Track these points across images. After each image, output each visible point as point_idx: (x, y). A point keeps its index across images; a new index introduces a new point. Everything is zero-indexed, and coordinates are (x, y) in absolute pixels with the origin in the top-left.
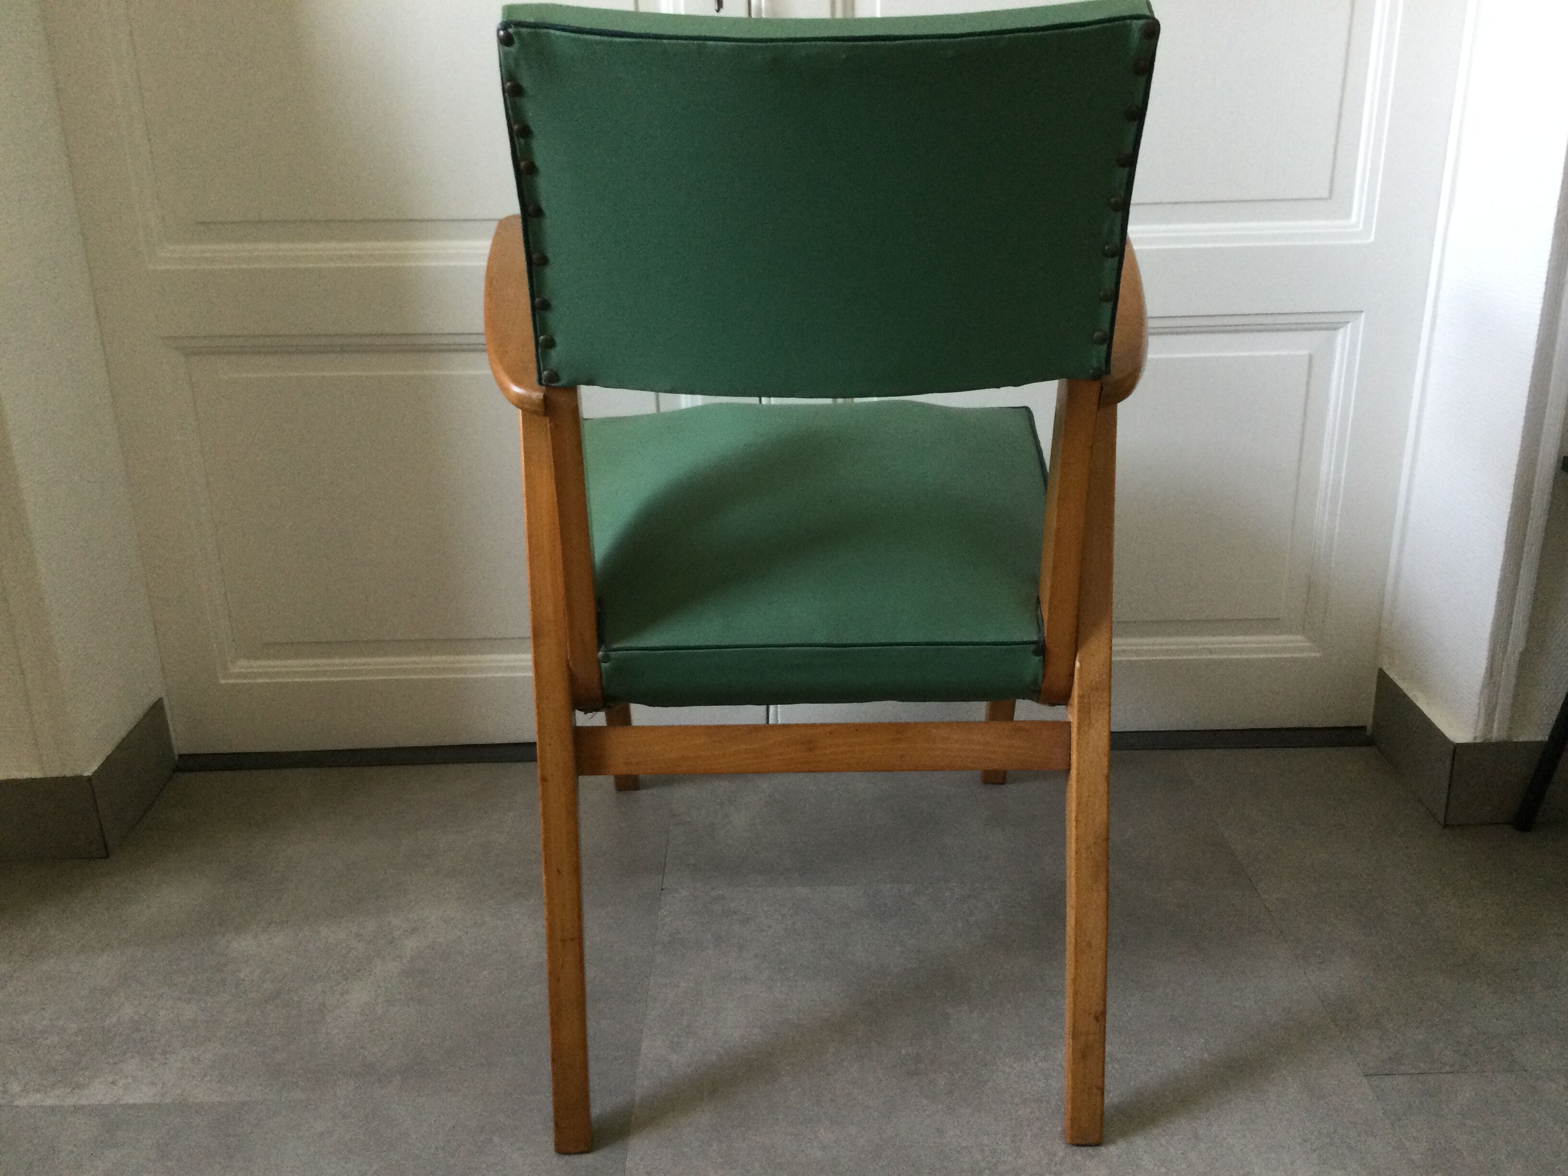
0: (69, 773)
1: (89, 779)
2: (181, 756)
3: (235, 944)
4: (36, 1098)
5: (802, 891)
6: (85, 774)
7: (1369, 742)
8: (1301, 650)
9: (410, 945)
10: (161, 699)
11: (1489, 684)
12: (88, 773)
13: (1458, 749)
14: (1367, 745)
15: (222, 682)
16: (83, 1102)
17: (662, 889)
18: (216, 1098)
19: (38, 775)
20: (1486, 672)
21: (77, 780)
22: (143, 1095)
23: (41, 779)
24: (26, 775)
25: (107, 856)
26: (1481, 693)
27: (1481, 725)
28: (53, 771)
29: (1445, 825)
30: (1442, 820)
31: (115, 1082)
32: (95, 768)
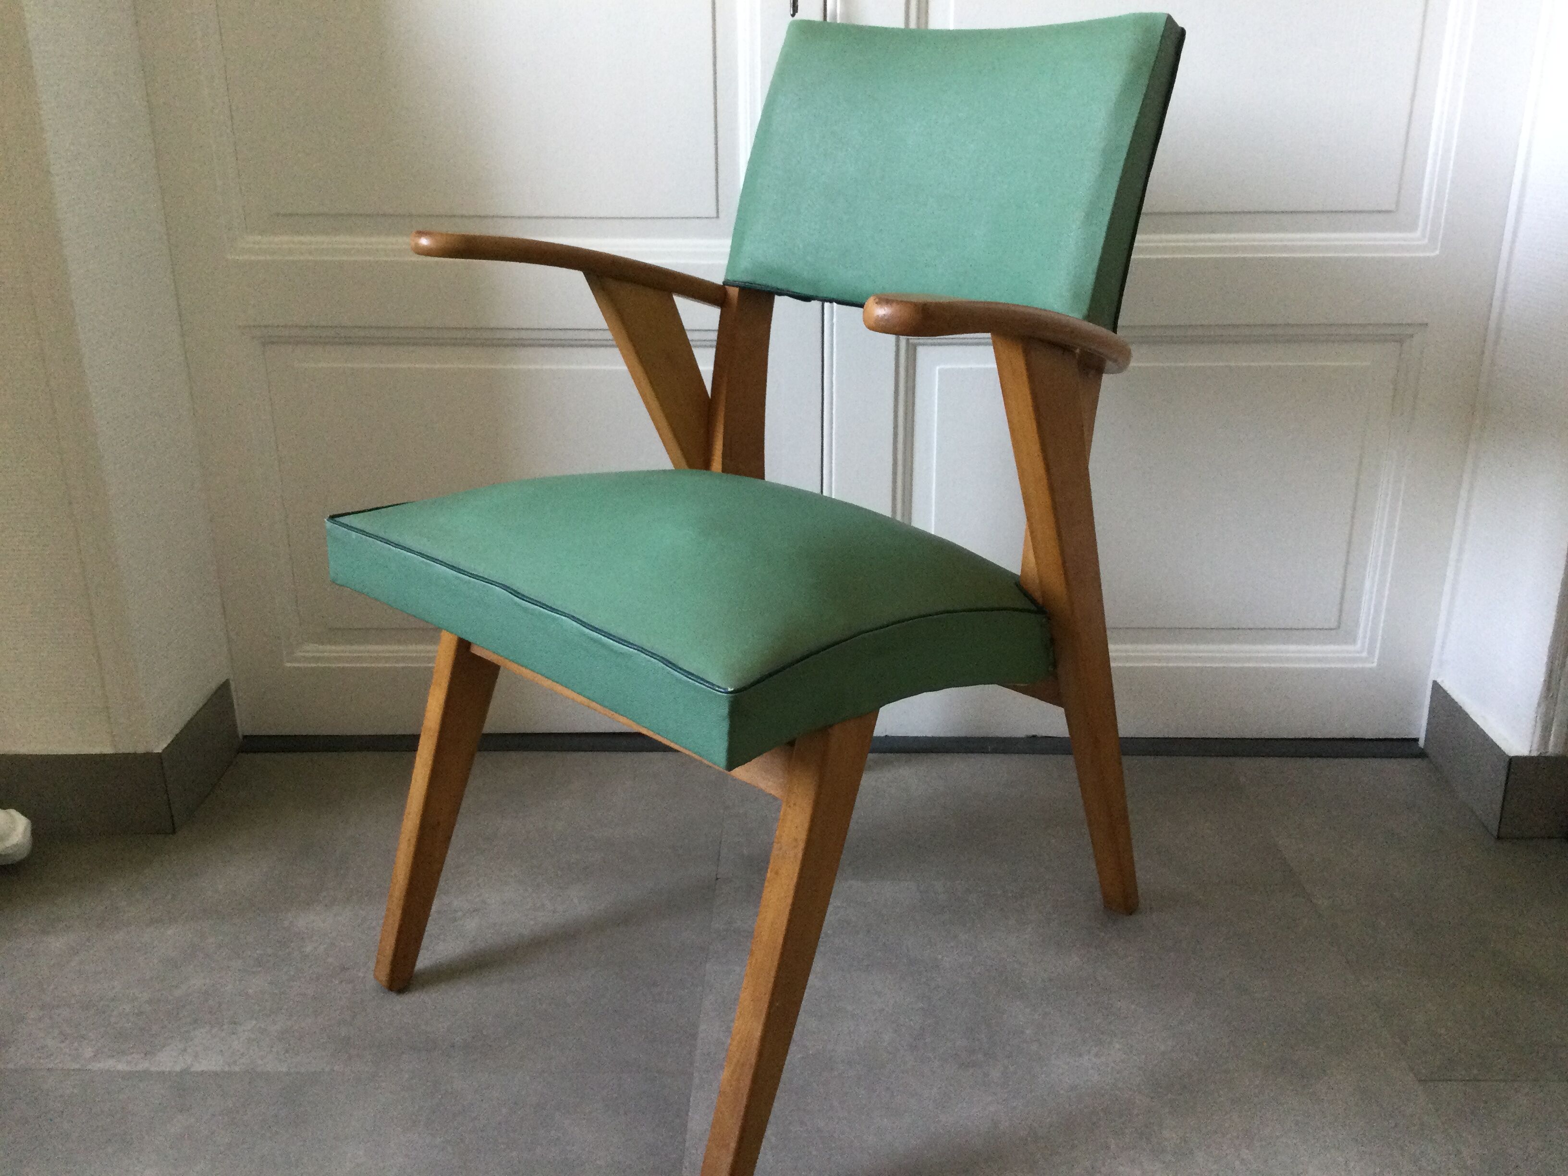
0: (141, 750)
1: (159, 755)
2: (245, 737)
3: (300, 920)
4: (106, 1064)
6: (156, 751)
7: (1421, 754)
8: (1359, 660)
9: (471, 925)
10: (228, 682)
11: (1546, 697)
12: (159, 750)
13: (1514, 763)
14: (1418, 757)
15: (288, 665)
16: (156, 1068)
17: (717, 879)
18: (282, 1068)
19: (108, 750)
20: (1544, 685)
21: (148, 757)
22: (210, 1063)
23: (113, 754)
24: (96, 750)
25: (174, 832)
26: (1539, 705)
27: (1537, 739)
28: (126, 747)
29: (1499, 838)
30: (1495, 833)
31: (185, 1050)
32: (165, 746)
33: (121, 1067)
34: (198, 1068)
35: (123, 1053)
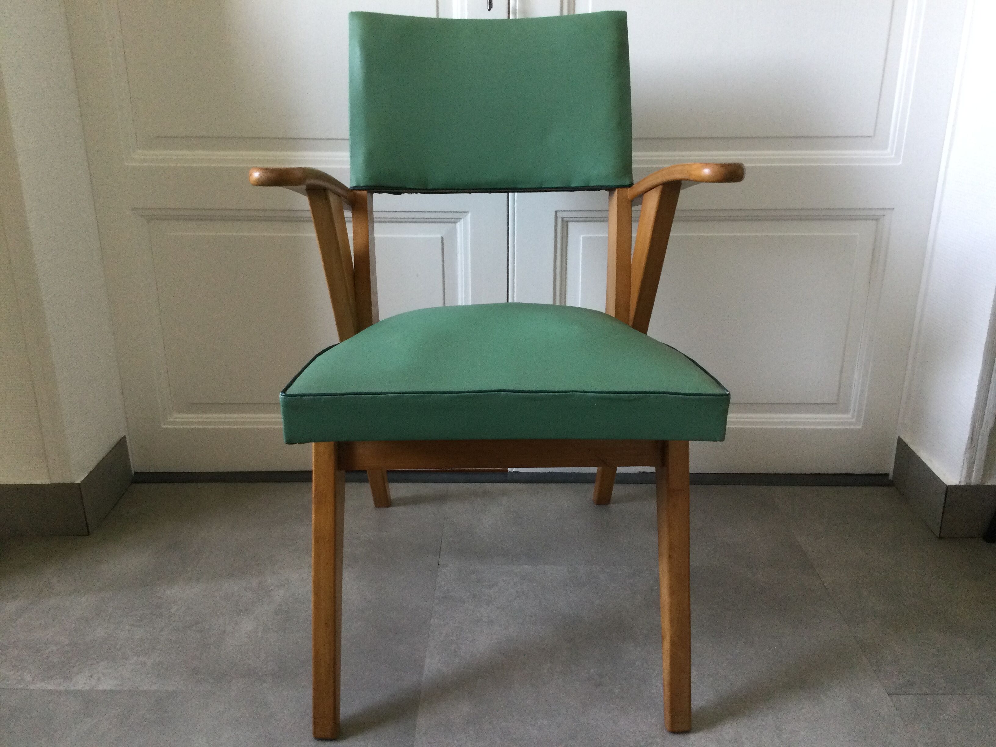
0: (67, 481)
1: (79, 484)
2: (136, 473)
3: (168, 592)
4: (40, 685)
5: (528, 568)
6: (77, 482)
7: (891, 484)
8: (851, 424)
9: (279, 595)
10: (124, 438)
11: (970, 448)
12: (79, 481)
13: (950, 490)
14: (889, 485)
15: (164, 427)
16: (72, 688)
17: (439, 564)
18: (154, 688)
19: (45, 481)
20: (969, 440)
21: (72, 486)
22: (107, 684)
23: (49, 485)
24: (38, 482)
25: (89, 534)
26: (965, 453)
27: (964, 474)
28: (57, 479)
29: (940, 538)
30: (938, 534)
31: (91, 676)
32: (83, 479)
33: (50, 687)
34: (100, 688)
35: (51, 678)
